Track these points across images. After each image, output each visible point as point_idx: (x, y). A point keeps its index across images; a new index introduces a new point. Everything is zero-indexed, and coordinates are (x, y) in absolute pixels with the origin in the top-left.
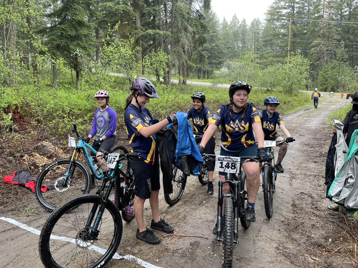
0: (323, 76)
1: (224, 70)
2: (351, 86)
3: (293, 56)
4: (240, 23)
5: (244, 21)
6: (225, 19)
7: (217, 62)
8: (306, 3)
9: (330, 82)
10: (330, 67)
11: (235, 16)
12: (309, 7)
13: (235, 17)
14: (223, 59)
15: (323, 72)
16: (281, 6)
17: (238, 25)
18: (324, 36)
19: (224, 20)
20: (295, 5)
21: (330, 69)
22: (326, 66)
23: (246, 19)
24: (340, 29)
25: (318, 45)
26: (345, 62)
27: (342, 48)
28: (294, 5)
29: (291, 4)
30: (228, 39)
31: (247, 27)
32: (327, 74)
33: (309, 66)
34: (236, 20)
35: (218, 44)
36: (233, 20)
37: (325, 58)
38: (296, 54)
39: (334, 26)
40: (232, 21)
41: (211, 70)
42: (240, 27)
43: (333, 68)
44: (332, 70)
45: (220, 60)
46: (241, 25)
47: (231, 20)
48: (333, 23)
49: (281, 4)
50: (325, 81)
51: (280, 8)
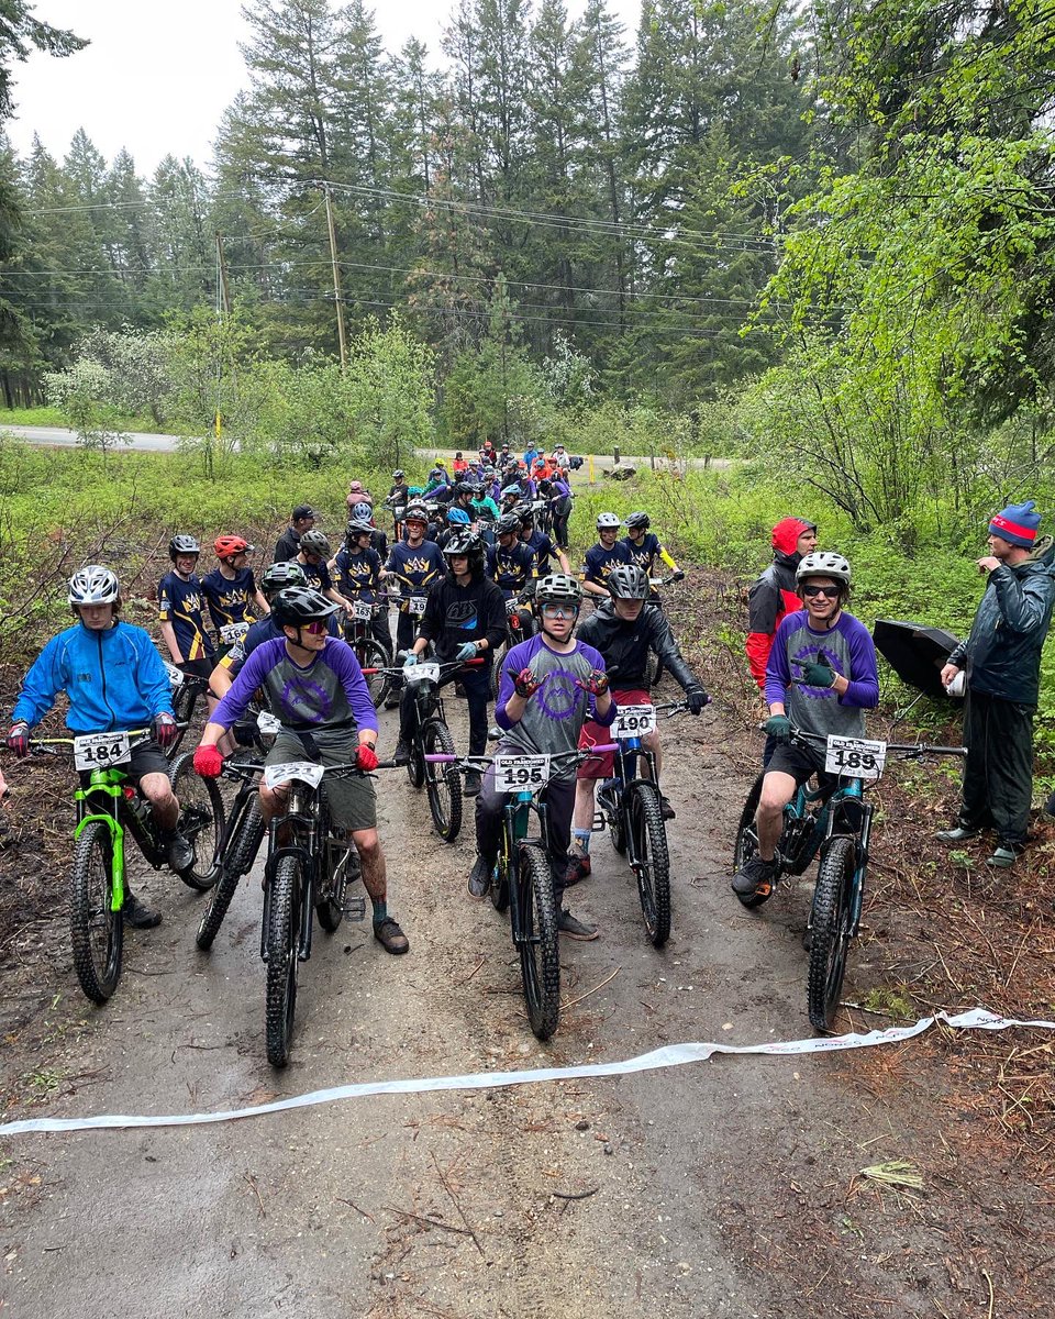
0: (458, 392)
1: (88, 369)
2: (546, 427)
3: (377, 333)
4: (110, 167)
5: (126, 163)
6: (43, 144)
7: (45, 332)
8: (360, 121)
9: (483, 413)
10: (475, 363)
11: (84, 137)
12: (373, 140)
13: (82, 142)
14: (69, 320)
15: (458, 381)
16: (272, 123)
17: (103, 178)
18: (440, 252)
19: (39, 151)
20: (324, 125)
21: (477, 369)
22: (462, 360)
23: (131, 152)
24: (486, 232)
25: (427, 284)
26: (518, 345)
27: (503, 297)
28: (321, 124)
29: (310, 121)
30: (74, 233)
31: (141, 188)
32: (470, 386)
33: (433, 367)
34: (89, 154)
35: (38, 256)
36: (75, 155)
37: (456, 332)
38: (388, 326)
39: (470, 218)
40: (70, 157)
41: (22, 369)
42: (112, 187)
43: (485, 365)
44: (482, 371)
45: (57, 325)
46: (114, 177)
47: (68, 150)
48: (463, 208)
49: (274, 115)
50: (468, 413)
51: (272, 132)
